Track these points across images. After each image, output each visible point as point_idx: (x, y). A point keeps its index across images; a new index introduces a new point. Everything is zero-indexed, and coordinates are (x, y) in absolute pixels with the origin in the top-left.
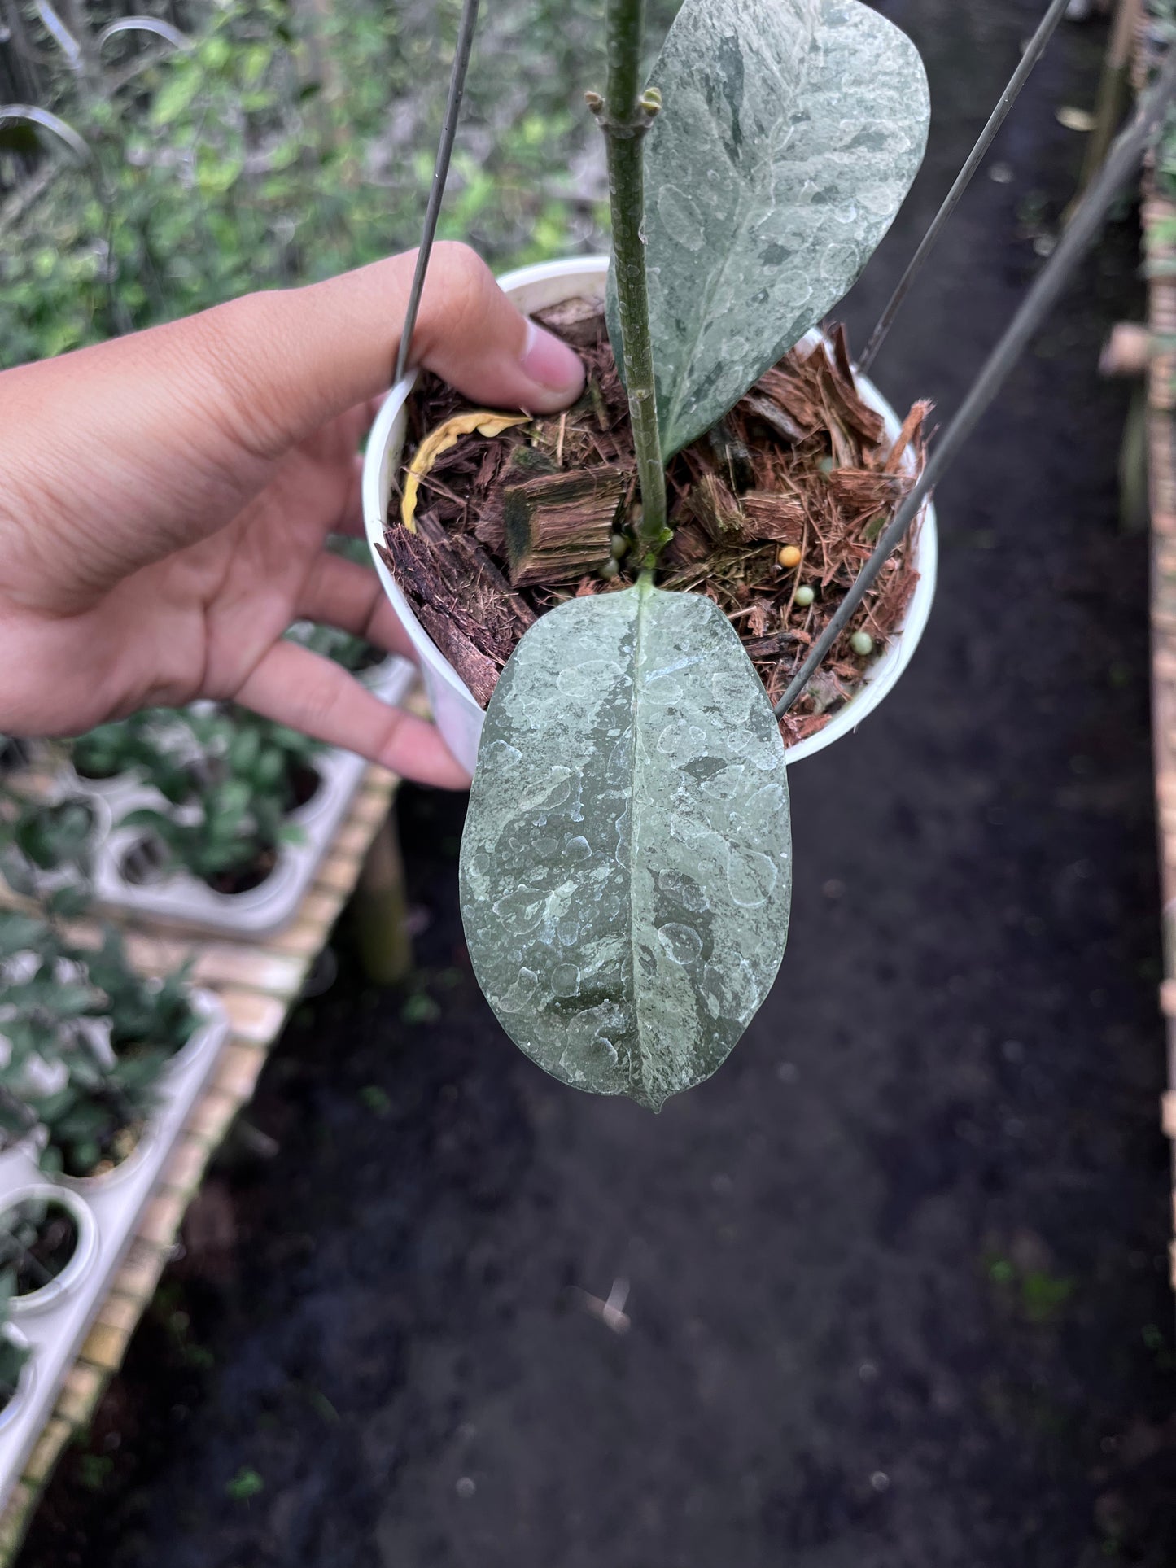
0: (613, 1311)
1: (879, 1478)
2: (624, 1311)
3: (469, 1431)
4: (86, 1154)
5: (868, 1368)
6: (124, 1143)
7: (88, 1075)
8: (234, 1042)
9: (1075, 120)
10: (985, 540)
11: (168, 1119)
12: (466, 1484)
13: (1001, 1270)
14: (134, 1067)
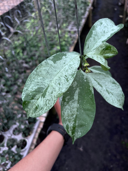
0: (81, 149)
1: (112, 166)
2: (82, 149)
3: (67, 163)
4: (27, 134)
5: (110, 154)
6: (30, 133)
7: (27, 126)
8: (41, 122)
9: (121, 16)
10: (115, 63)
11: (35, 131)
12: (67, 169)
13: (124, 143)
14: (31, 125)
